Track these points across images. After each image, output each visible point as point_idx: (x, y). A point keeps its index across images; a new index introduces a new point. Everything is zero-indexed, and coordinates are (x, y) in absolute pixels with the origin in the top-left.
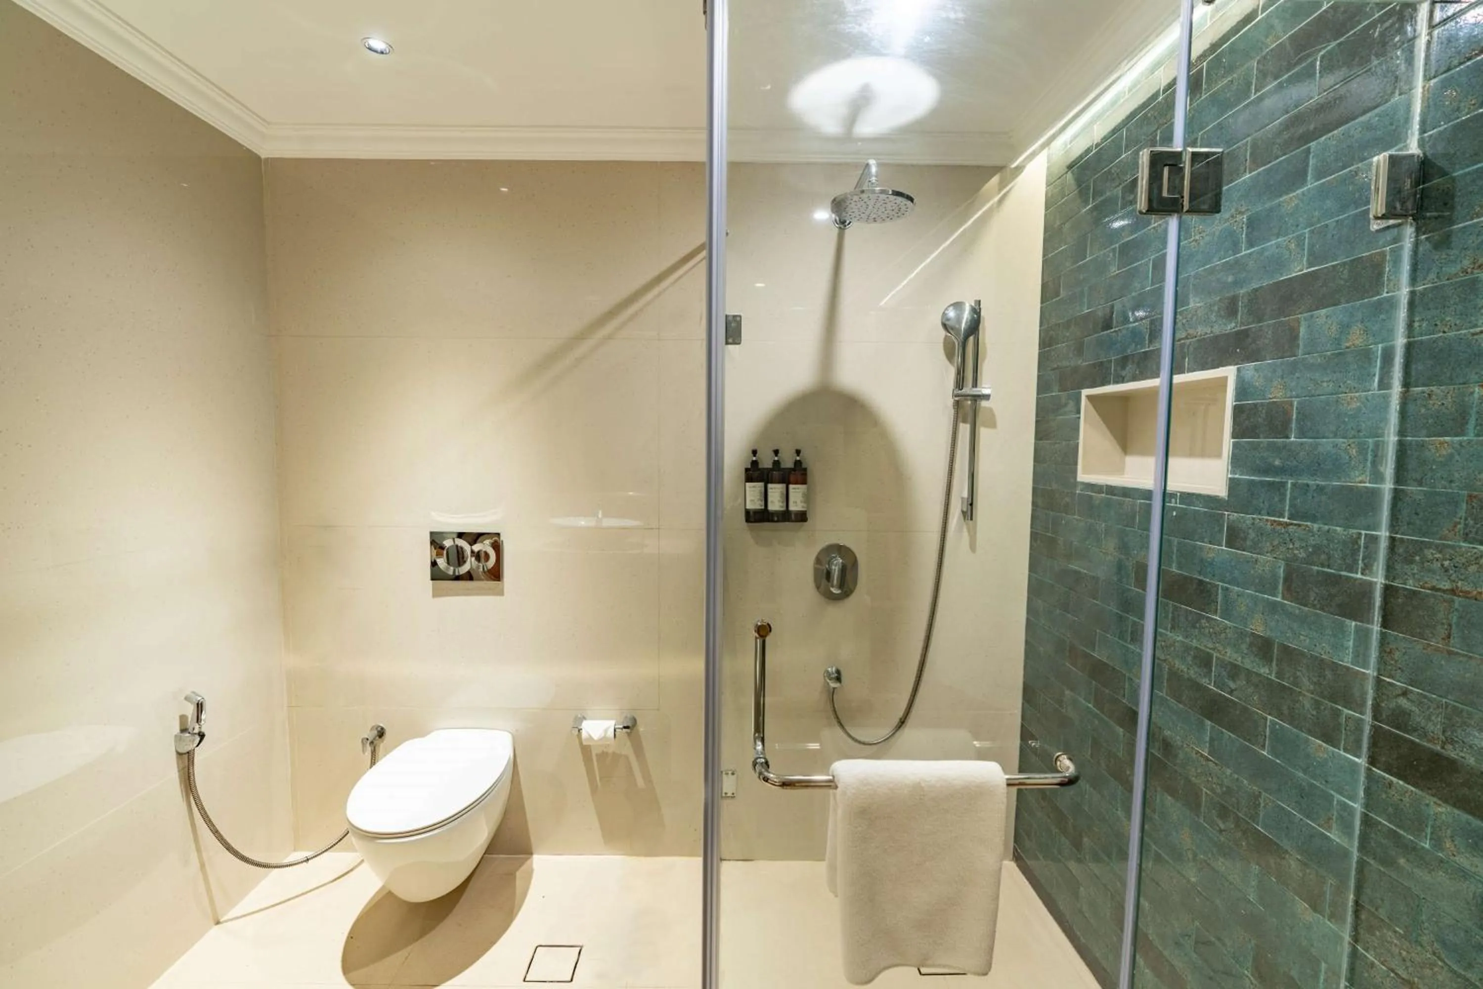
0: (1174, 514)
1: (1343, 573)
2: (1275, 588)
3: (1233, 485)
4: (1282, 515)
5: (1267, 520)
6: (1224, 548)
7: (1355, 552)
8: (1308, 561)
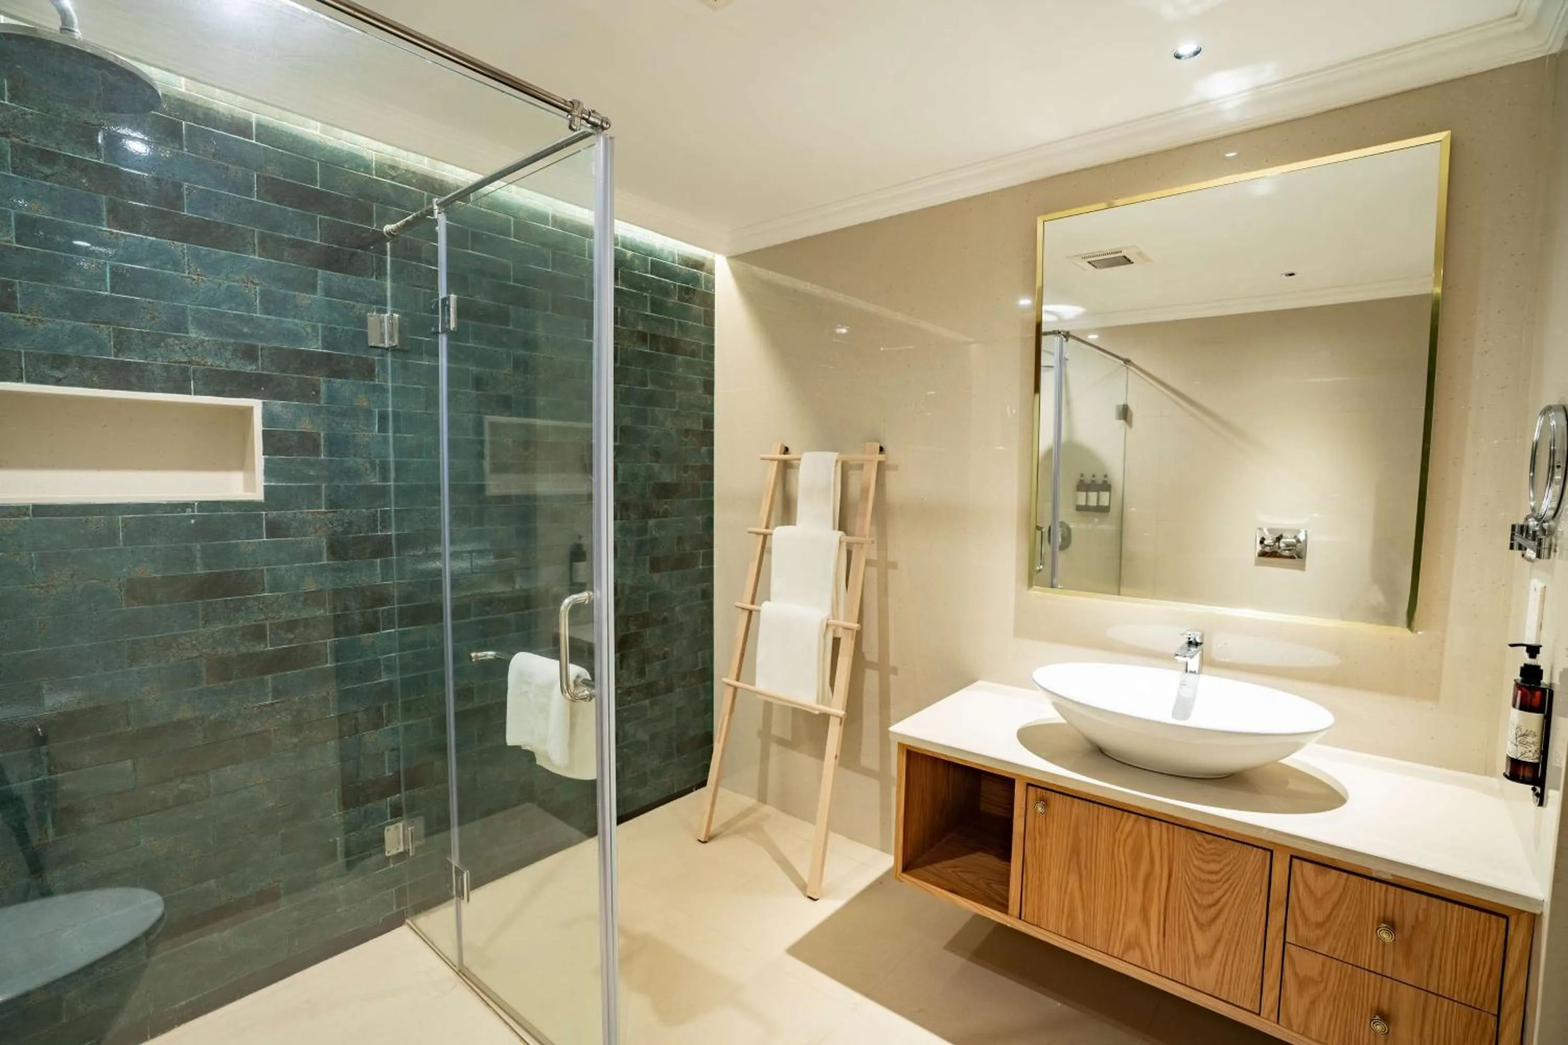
0: (193, 521)
1: (370, 534)
2: (321, 555)
3: (268, 491)
4: (320, 508)
5: (308, 512)
6: (265, 539)
7: (375, 521)
8: (346, 532)
